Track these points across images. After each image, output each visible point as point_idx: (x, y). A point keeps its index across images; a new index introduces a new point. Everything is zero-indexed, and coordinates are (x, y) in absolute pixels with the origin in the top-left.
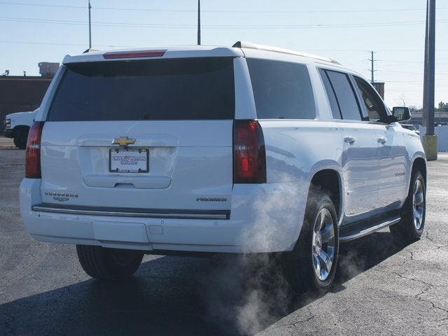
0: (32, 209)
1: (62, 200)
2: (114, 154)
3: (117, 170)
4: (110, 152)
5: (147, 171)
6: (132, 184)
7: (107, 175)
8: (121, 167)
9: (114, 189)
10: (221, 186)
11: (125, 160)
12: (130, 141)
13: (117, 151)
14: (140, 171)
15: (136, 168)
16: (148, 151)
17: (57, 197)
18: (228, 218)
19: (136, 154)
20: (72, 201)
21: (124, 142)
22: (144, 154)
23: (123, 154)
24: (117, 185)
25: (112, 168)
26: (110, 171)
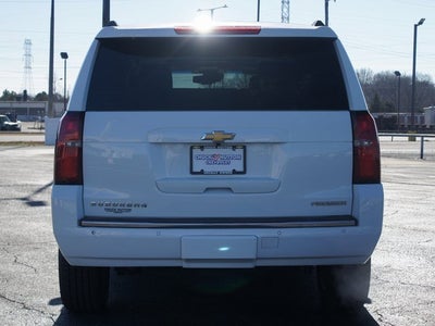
0: (80, 225)
1: (120, 211)
2: (197, 152)
3: (202, 172)
4: (192, 148)
5: (244, 172)
6: (229, 189)
7: (189, 179)
8: (208, 169)
9: (204, 195)
10: (340, 188)
11: (213, 160)
12: (229, 136)
13: (202, 148)
14: (234, 172)
15: (229, 168)
16: (244, 148)
17: (111, 207)
18: (356, 224)
19: (228, 152)
20: (135, 213)
21: (218, 137)
22: (240, 152)
23: (209, 152)
24: (208, 189)
25: (194, 170)
26: (192, 173)
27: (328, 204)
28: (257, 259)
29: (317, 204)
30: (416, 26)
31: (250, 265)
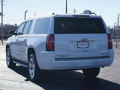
0: (56, 60)
2: (79, 43)
3: (80, 47)
4: (78, 42)
5: (88, 47)
6: (86, 51)
8: (81, 47)
10: (106, 51)
11: (82, 44)
14: (86, 47)
18: (110, 58)
19: (85, 43)
20: (67, 57)
22: (87, 43)
23: (81, 43)
24: (82, 51)
25: (78, 47)
26: (78, 48)
27: (104, 54)
28: (93, 66)
29: (102, 54)
30: (25, 12)
31: (90, 68)
